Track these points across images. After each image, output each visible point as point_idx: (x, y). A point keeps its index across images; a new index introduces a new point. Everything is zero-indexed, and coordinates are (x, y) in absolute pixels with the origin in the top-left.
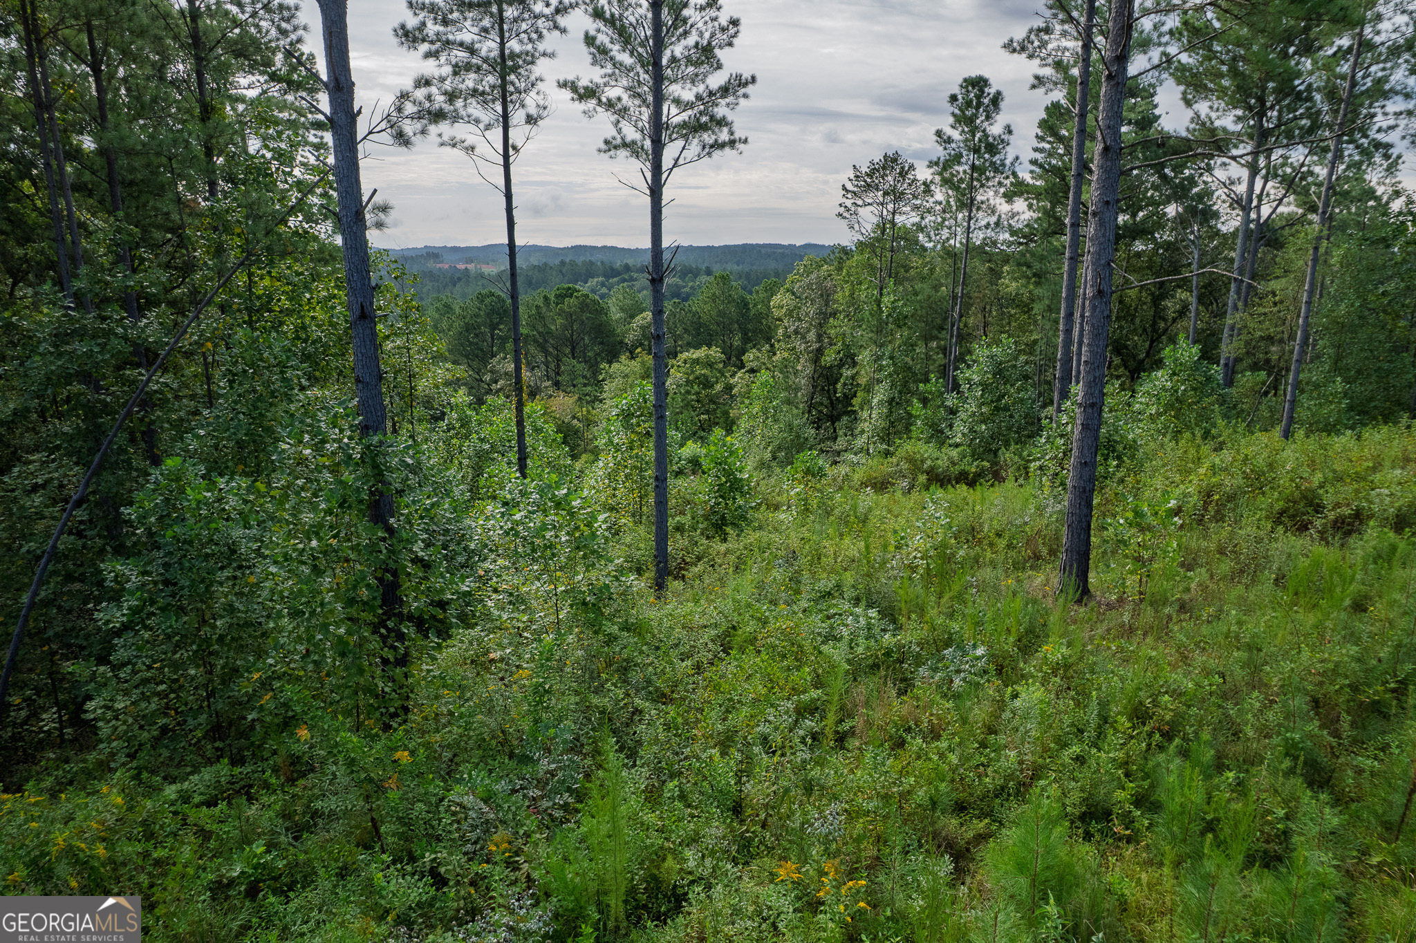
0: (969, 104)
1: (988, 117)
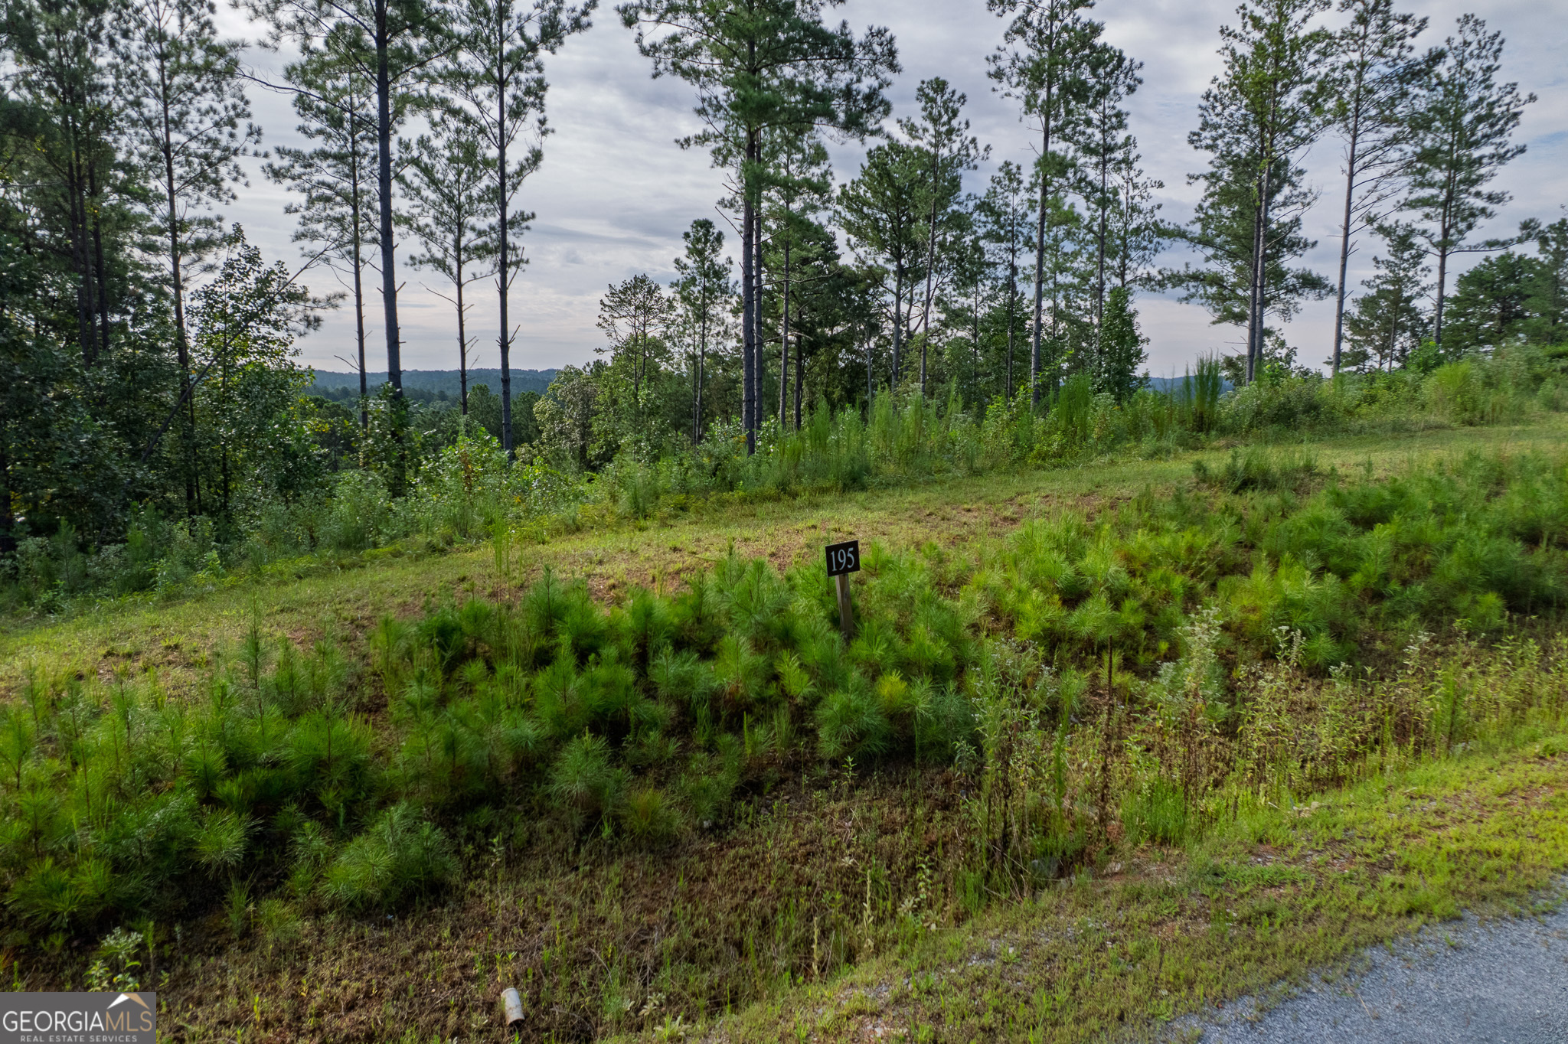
0: (698, 240)
1: (714, 251)
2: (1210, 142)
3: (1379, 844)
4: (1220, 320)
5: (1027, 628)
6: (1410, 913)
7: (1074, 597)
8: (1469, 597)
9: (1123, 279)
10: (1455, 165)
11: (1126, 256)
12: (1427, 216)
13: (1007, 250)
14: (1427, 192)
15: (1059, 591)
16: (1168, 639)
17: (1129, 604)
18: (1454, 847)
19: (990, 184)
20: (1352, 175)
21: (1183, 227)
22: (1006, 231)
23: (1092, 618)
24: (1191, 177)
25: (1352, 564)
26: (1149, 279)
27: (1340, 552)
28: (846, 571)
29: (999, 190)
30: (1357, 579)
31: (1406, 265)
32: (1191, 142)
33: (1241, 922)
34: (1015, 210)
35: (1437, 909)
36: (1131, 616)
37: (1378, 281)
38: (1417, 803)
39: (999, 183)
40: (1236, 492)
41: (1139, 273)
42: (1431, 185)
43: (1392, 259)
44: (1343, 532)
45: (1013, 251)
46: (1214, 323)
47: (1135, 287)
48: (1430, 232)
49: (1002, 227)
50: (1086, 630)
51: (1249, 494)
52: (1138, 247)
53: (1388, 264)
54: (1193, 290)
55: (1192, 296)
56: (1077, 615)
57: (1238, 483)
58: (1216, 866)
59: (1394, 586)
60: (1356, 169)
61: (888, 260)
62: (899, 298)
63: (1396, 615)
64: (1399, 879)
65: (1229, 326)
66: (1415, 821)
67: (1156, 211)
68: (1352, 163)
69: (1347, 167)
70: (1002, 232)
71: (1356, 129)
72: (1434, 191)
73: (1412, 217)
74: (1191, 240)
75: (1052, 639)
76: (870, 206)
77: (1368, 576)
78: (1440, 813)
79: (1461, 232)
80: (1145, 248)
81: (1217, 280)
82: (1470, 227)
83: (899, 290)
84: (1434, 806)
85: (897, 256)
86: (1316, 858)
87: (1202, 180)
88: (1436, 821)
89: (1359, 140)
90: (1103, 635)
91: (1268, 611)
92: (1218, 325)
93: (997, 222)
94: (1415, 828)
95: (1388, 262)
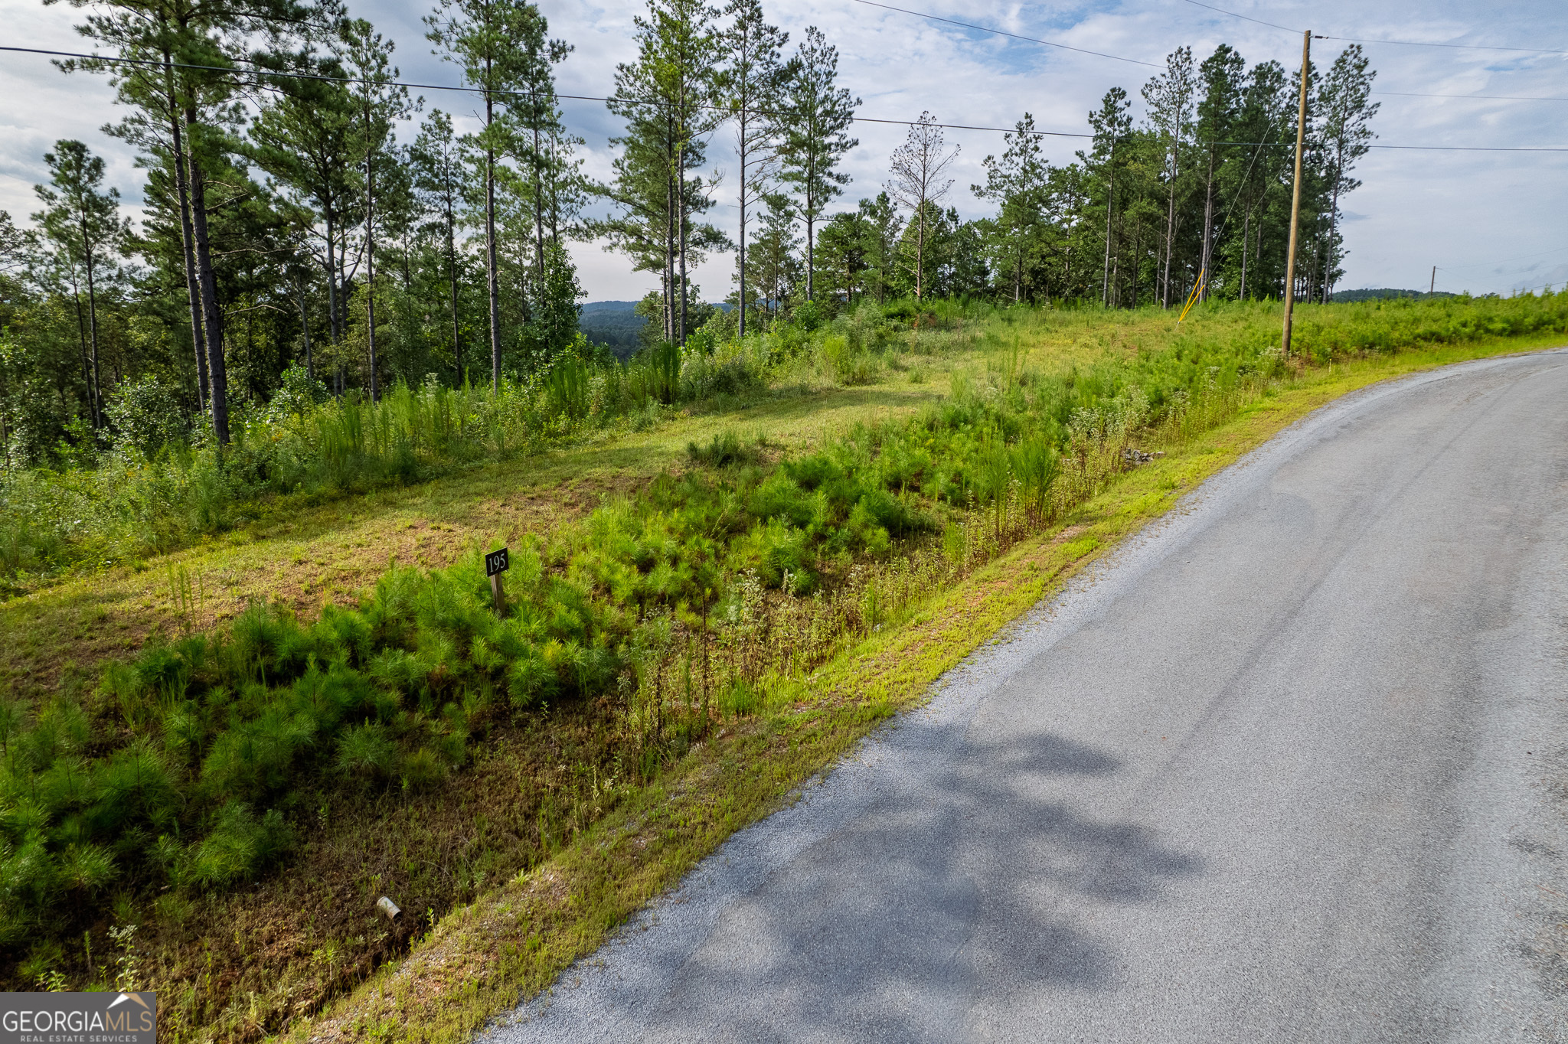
2: (625, 108)
3: (854, 689)
4: (640, 268)
5: (622, 593)
6: (874, 718)
7: (646, 565)
8: (870, 532)
9: (554, 229)
10: (814, 149)
11: (556, 208)
12: (797, 189)
13: (442, 198)
14: (796, 169)
15: (634, 562)
16: (710, 586)
17: (683, 565)
18: (886, 682)
19: (420, 131)
20: (743, 156)
21: (607, 185)
22: (441, 180)
23: (662, 578)
24: (612, 141)
25: (805, 517)
26: (578, 229)
27: (798, 509)
28: (501, 570)
29: (429, 137)
30: (810, 528)
31: (781, 221)
32: (610, 107)
33: (801, 743)
34: (447, 159)
35: (885, 713)
36: (684, 574)
37: (762, 234)
38: (866, 663)
39: (430, 130)
40: (720, 466)
41: (568, 224)
42: (798, 163)
43: (771, 215)
44: (797, 496)
45: (449, 200)
46: (635, 270)
47: (566, 238)
48: (800, 203)
49: (436, 176)
50: (660, 588)
51: (729, 467)
52: (566, 200)
53: (768, 219)
54: (615, 240)
55: (615, 245)
56: (650, 579)
57: (720, 458)
58: (780, 719)
59: (832, 530)
60: (746, 151)
61: (314, 203)
62: (331, 244)
63: (835, 550)
64: (867, 704)
65: (647, 273)
66: (867, 671)
67: (579, 166)
68: (743, 146)
69: (740, 149)
70: (436, 181)
71: (744, 118)
72: (800, 169)
73: (786, 188)
74: (614, 197)
75: (639, 597)
76: (289, 144)
77: (815, 525)
78: (877, 666)
79: (820, 203)
80: (572, 201)
81: (635, 232)
82: (826, 200)
83: (331, 236)
84: (874, 663)
85: (326, 201)
86: (826, 703)
87: (622, 144)
88: (876, 671)
89: (746, 127)
90: (671, 590)
91: (766, 558)
92: (638, 272)
93: (431, 170)
94: (868, 677)
95: (769, 217)
